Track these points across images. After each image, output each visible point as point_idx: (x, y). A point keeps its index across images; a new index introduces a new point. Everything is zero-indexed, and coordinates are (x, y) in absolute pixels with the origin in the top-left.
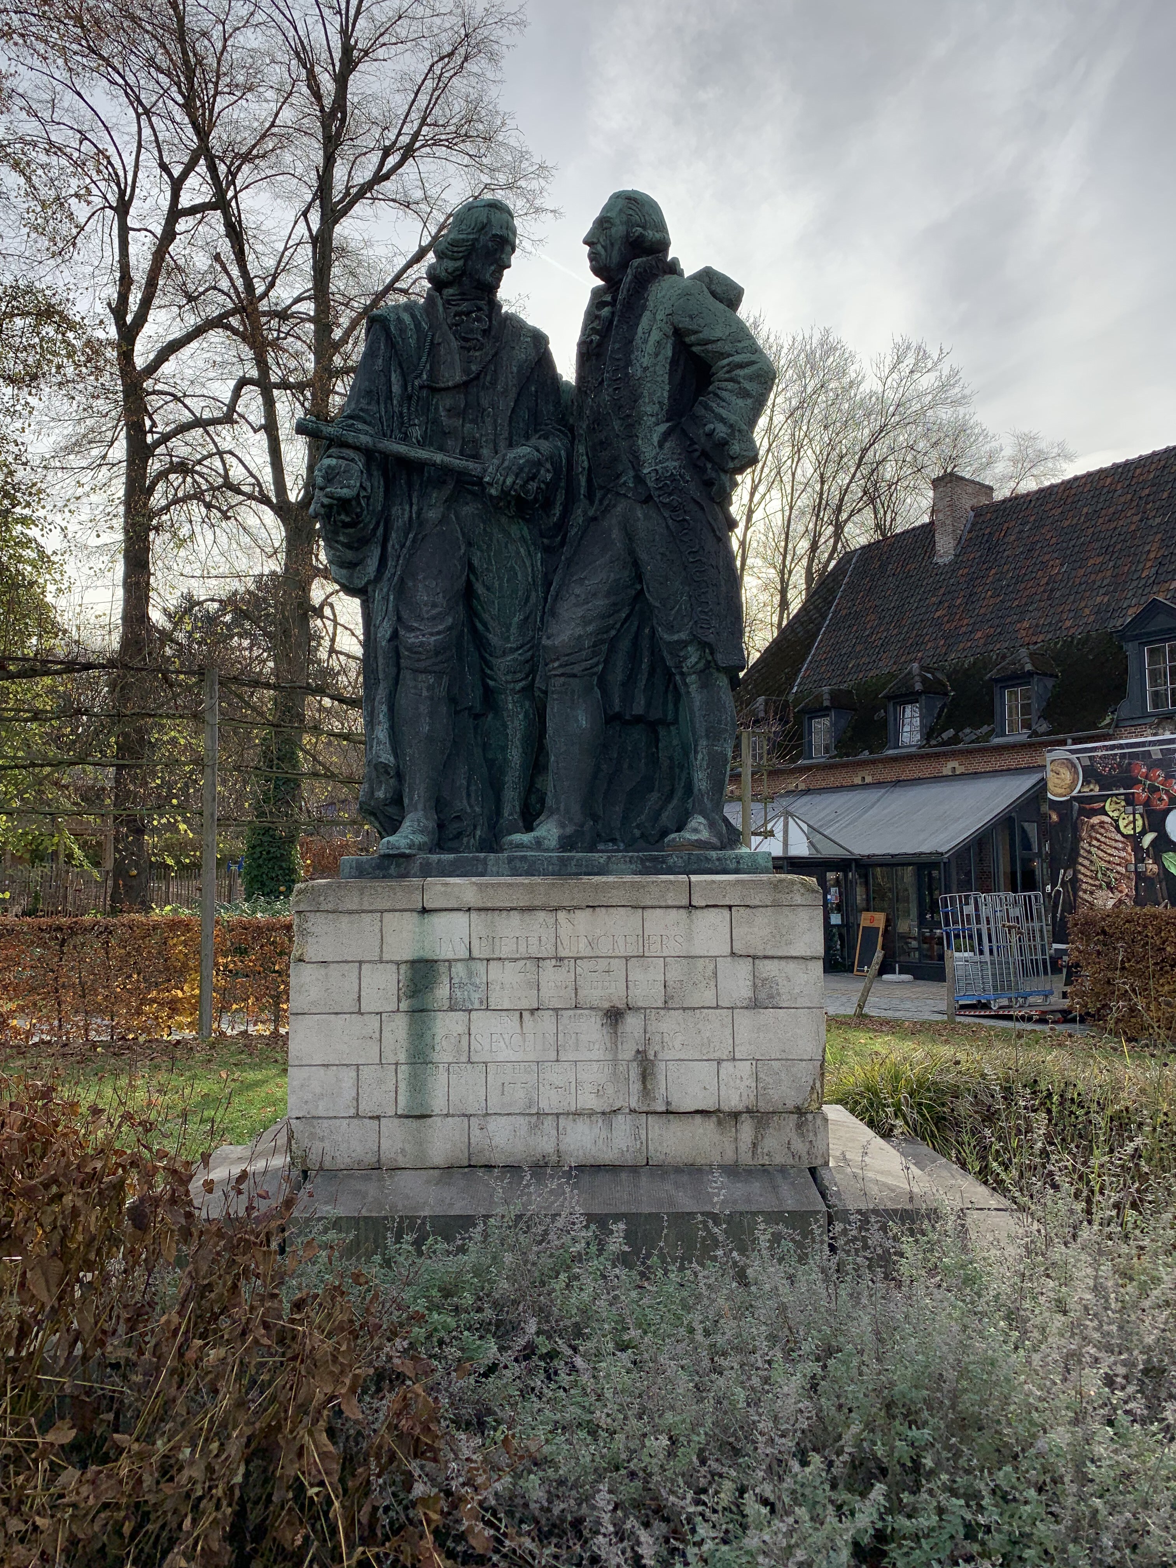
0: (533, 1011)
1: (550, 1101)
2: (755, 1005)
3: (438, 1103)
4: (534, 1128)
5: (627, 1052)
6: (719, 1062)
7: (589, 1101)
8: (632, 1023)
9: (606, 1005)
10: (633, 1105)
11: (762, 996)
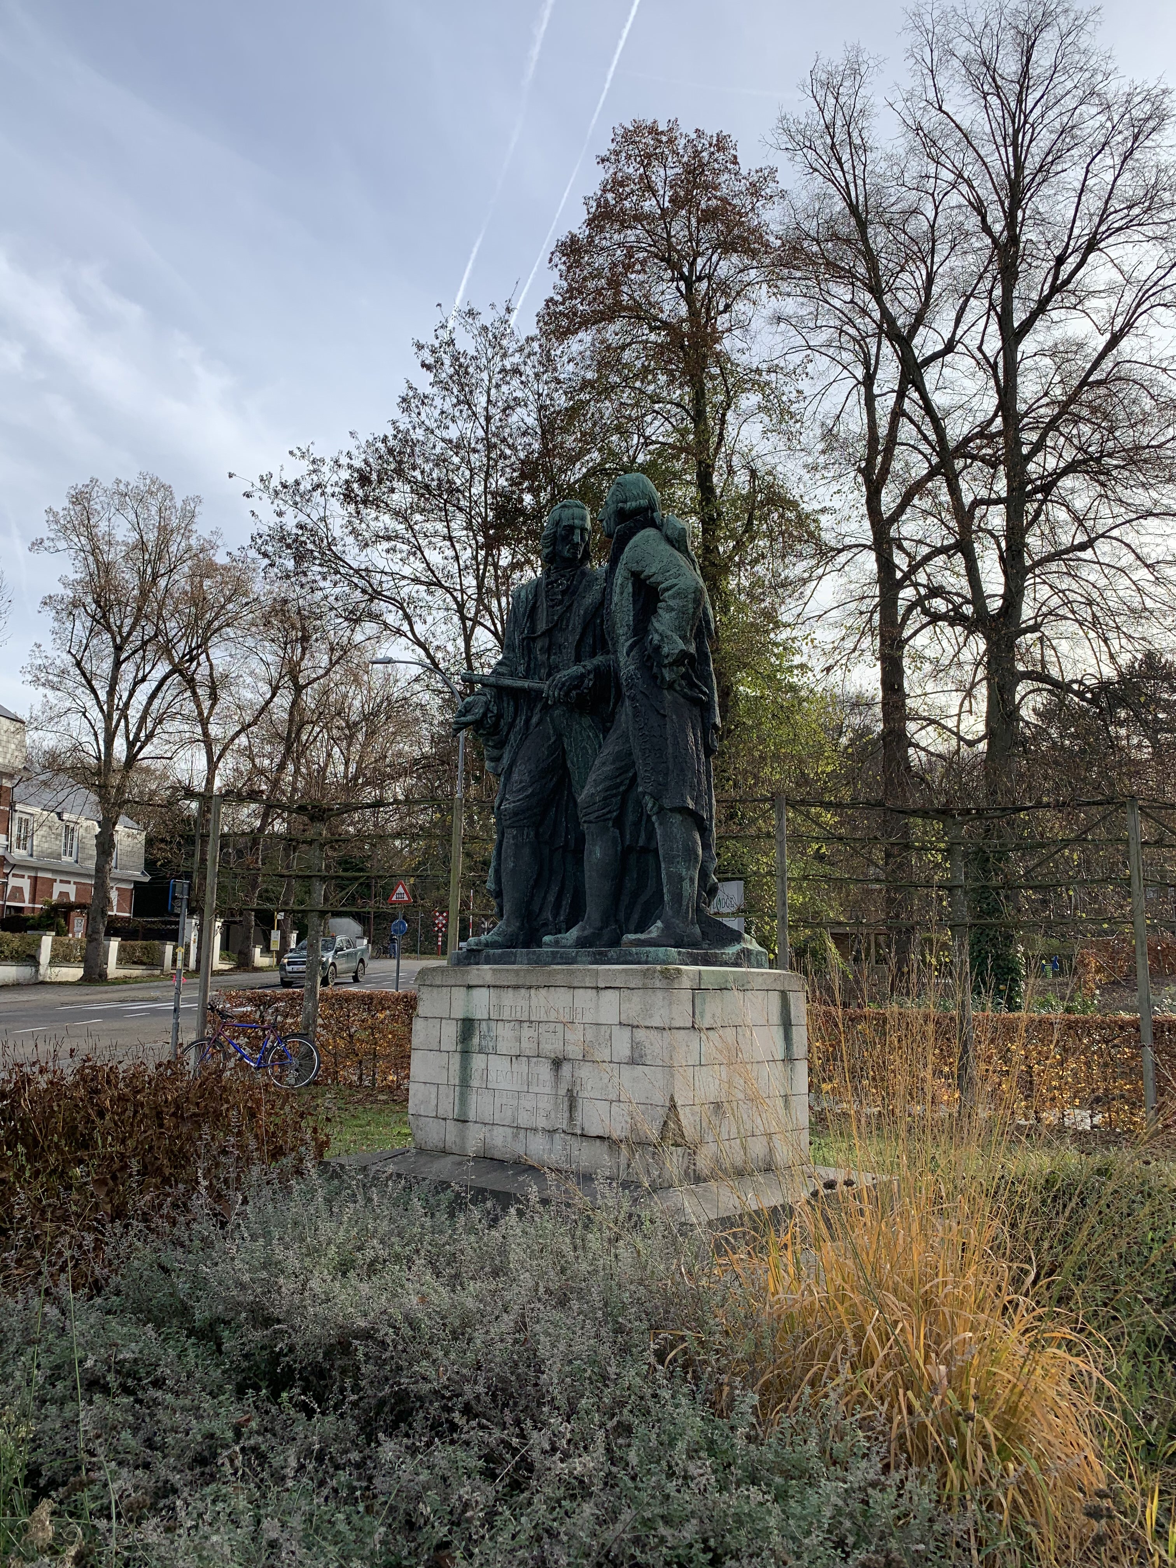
0: (517, 1056)
1: (524, 1120)
2: (633, 1062)
3: (472, 1116)
4: (515, 1136)
5: (563, 1092)
6: (611, 1102)
7: (542, 1123)
8: (566, 1069)
9: (553, 1056)
10: (564, 1127)
11: (636, 1055)
